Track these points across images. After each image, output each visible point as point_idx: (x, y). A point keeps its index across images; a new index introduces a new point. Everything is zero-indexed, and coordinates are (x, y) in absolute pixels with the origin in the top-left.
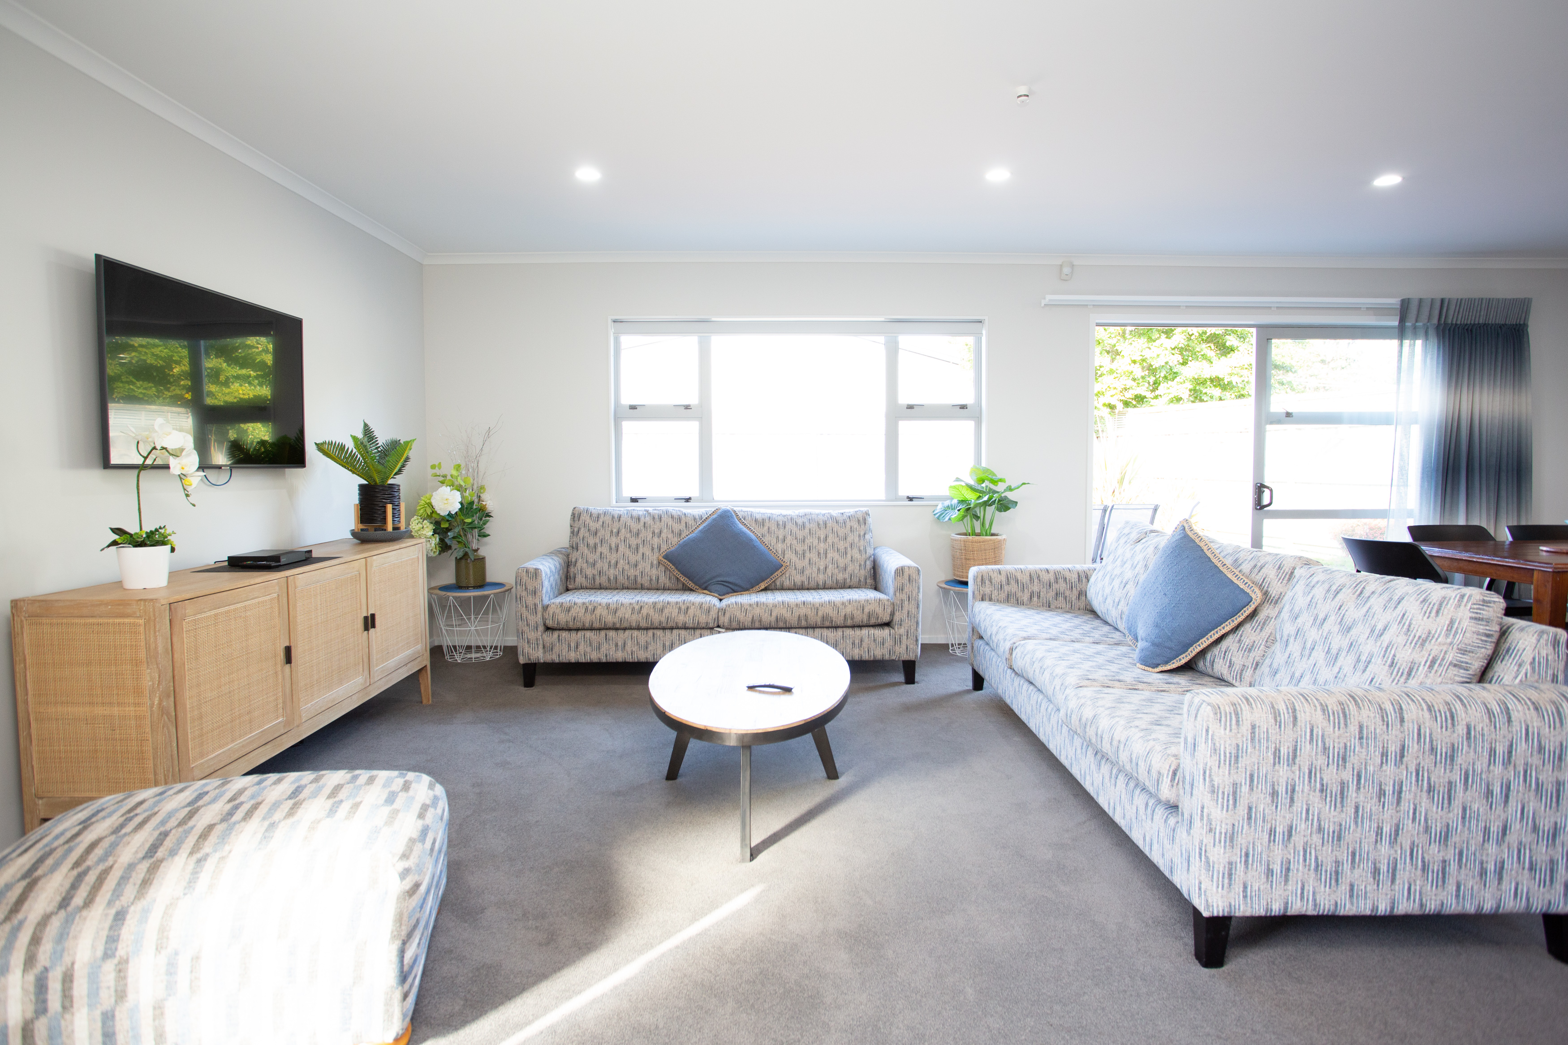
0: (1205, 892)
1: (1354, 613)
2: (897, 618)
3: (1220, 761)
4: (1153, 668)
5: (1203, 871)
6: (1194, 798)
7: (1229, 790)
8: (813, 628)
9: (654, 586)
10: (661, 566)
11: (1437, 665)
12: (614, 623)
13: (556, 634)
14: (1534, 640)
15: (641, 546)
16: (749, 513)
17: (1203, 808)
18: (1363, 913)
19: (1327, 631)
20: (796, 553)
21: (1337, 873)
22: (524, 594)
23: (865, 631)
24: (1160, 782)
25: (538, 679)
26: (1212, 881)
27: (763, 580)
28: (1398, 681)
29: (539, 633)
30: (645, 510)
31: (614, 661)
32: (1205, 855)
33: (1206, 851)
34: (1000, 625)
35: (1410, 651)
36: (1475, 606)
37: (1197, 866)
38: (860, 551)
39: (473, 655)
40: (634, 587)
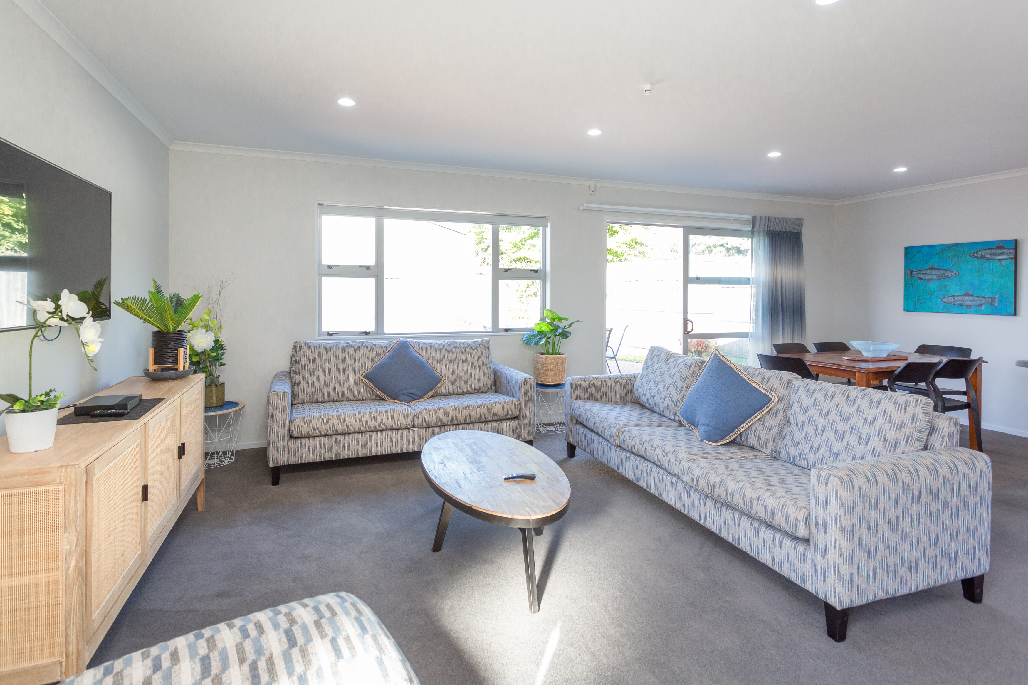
0: (839, 594)
1: (848, 410)
2: (523, 413)
3: (845, 512)
4: (715, 443)
5: (837, 581)
6: (828, 535)
7: (850, 528)
8: (473, 423)
9: (356, 398)
10: (361, 383)
11: (909, 440)
12: (343, 430)
13: (298, 441)
14: (947, 423)
15: (347, 369)
16: (417, 343)
17: (835, 541)
18: (906, 593)
19: (832, 420)
20: (449, 370)
21: (895, 571)
22: (275, 412)
23: (505, 423)
24: (798, 525)
25: (282, 478)
26: (843, 587)
27: (431, 390)
28: (890, 450)
29: (286, 442)
30: (347, 343)
31: (342, 458)
32: (838, 571)
33: (838, 568)
34: (601, 416)
35: (894, 432)
36: (924, 406)
37: (832, 578)
38: (487, 367)
39: (216, 461)
40: (342, 399)
